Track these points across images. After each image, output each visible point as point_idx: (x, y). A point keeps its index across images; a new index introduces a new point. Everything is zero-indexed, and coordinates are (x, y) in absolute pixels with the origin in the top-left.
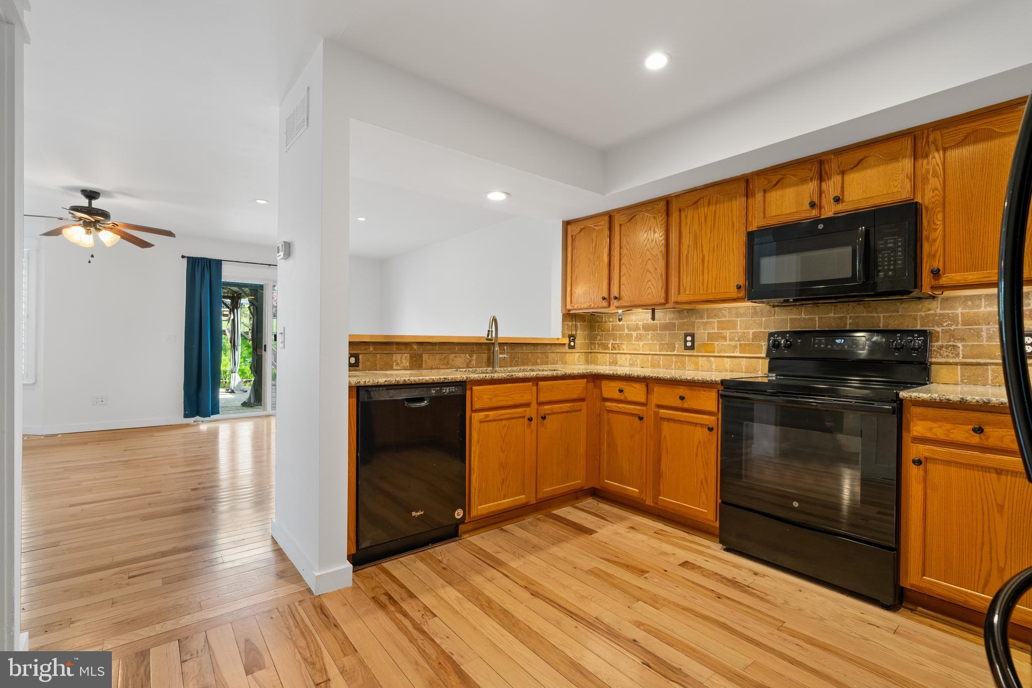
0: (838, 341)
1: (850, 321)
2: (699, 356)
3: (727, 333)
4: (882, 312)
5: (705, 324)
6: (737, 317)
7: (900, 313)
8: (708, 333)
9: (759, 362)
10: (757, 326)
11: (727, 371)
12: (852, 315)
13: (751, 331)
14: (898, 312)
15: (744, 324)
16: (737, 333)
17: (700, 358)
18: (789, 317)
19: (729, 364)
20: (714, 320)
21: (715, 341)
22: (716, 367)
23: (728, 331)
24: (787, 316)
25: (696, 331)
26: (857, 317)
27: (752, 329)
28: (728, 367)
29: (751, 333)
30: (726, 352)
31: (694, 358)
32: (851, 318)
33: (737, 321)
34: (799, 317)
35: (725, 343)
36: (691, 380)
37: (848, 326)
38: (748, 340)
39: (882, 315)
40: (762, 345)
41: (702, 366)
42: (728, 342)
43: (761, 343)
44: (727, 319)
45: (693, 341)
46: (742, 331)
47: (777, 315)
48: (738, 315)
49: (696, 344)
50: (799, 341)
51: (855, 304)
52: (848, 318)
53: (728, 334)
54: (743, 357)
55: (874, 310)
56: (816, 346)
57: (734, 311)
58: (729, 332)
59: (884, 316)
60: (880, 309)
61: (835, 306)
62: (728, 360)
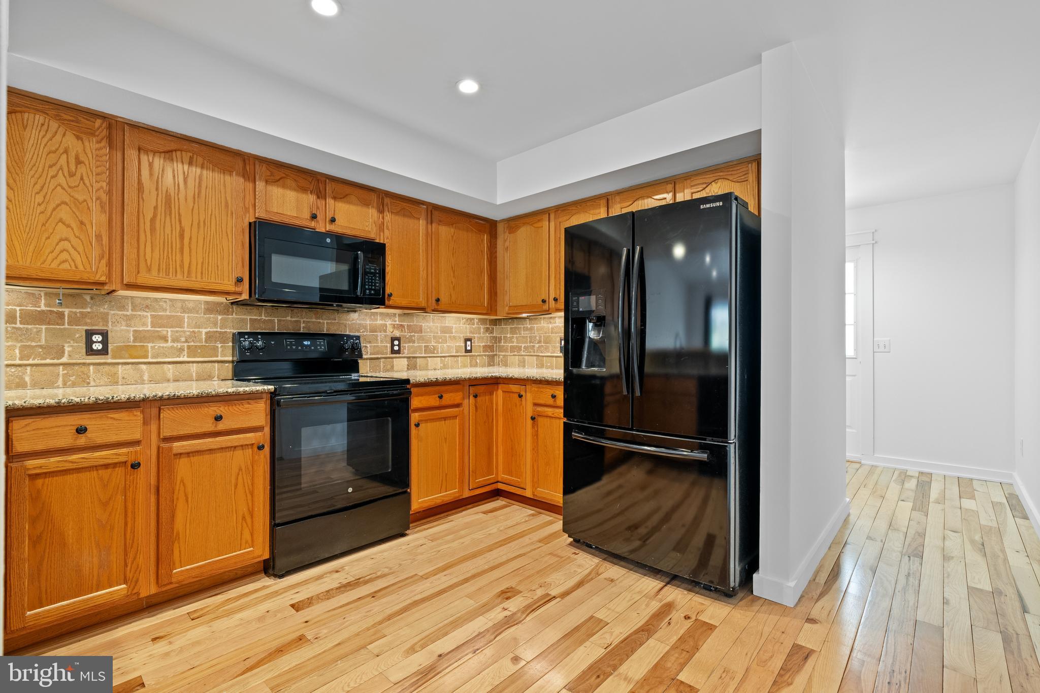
0: (306, 343)
1: (304, 325)
2: (118, 364)
3: (168, 332)
4: (325, 319)
5: (129, 319)
6: (184, 312)
7: (337, 321)
8: (135, 331)
9: (214, 367)
10: (211, 325)
11: (169, 381)
12: (305, 320)
13: (204, 331)
14: (336, 320)
15: (194, 322)
16: (184, 332)
17: (120, 366)
18: (249, 318)
19: (171, 371)
20: (145, 314)
21: (148, 343)
22: (150, 377)
23: (169, 330)
24: (247, 316)
25: (110, 327)
26: (309, 322)
27: (205, 328)
28: (170, 375)
29: (204, 333)
30: (166, 357)
31: (107, 368)
32: (304, 322)
33: (184, 317)
34: (259, 318)
35: (165, 345)
36: (233, 392)
37: (302, 330)
38: (201, 341)
39: (325, 322)
40: (218, 347)
41: (123, 378)
42: (169, 344)
43: (217, 345)
44: (168, 313)
45: (105, 342)
46: (191, 330)
47: (236, 314)
48: (184, 310)
49: (110, 347)
50: (273, 343)
51: (307, 310)
52: (302, 322)
53: (169, 334)
54: (193, 362)
55: (320, 316)
56: (289, 347)
57: (179, 305)
58: (172, 331)
59: (327, 323)
60: (324, 317)
61: (292, 311)
62: (170, 366)
